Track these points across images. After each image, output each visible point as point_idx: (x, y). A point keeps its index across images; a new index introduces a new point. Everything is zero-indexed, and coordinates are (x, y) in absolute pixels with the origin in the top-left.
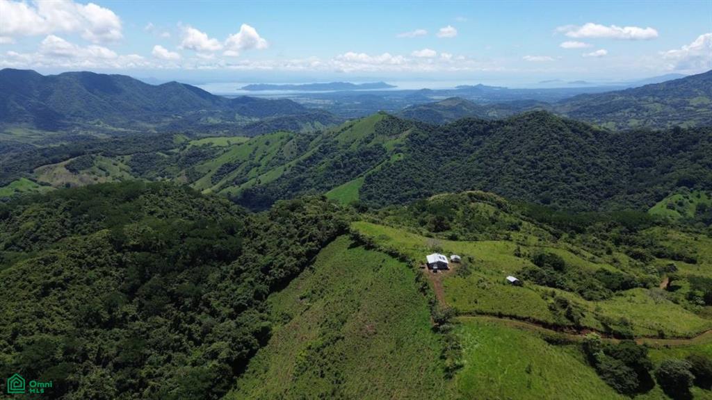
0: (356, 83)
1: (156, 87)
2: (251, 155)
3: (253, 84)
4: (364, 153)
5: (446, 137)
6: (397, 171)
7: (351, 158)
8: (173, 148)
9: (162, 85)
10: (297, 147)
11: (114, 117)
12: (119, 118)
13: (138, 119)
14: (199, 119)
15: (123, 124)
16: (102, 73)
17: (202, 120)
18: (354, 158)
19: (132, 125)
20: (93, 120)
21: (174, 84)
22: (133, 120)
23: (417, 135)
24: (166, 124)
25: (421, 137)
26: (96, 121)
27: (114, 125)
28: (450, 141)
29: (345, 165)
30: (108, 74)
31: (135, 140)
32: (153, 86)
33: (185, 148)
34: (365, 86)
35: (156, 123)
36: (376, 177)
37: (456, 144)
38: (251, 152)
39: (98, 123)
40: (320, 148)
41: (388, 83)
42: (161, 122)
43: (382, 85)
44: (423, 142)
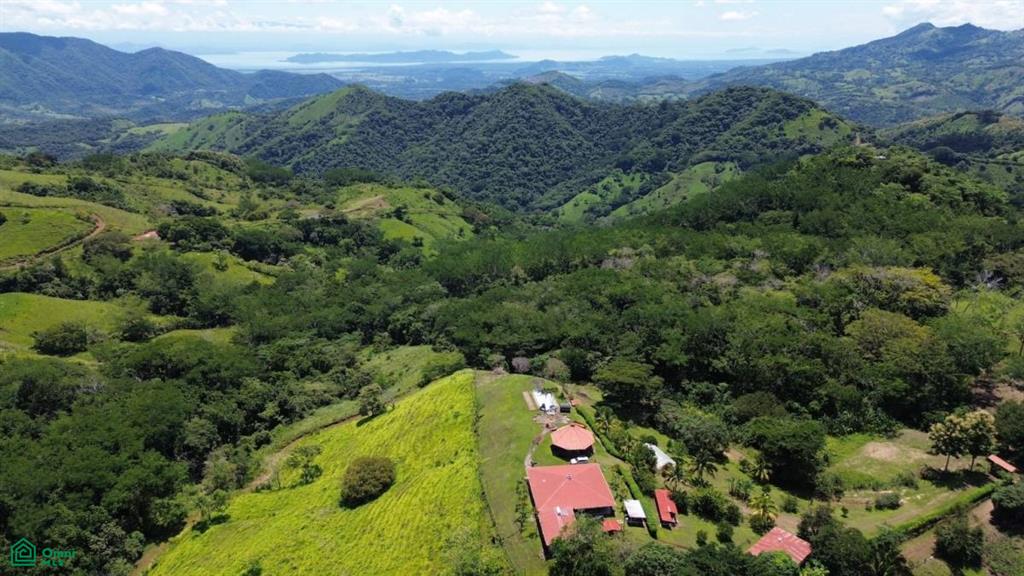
0: (455, 52)
1: (131, 55)
2: (186, 143)
3: (304, 53)
4: (309, 137)
5: (421, 116)
6: (331, 156)
7: (291, 142)
8: (104, 138)
9: (140, 53)
10: (245, 132)
11: (62, 100)
12: (68, 101)
13: (97, 102)
14: (189, 103)
15: (73, 109)
16: (47, 35)
17: (193, 103)
18: (294, 143)
19: (84, 111)
20: (29, 103)
21: (157, 51)
22: (88, 103)
23: (379, 113)
24: (136, 109)
25: (384, 116)
26: (33, 104)
27: (59, 111)
28: (424, 123)
29: (283, 151)
30: (58, 36)
31: (55, 126)
32: (125, 54)
33: (118, 137)
34: (470, 56)
35: (124, 107)
36: (306, 165)
37: (430, 125)
38: (188, 139)
39: (36, 108)
40: (262, 132)
41: (508, 52)
42: (130, 107)
43: (498, 54)
44: (387, 123)
